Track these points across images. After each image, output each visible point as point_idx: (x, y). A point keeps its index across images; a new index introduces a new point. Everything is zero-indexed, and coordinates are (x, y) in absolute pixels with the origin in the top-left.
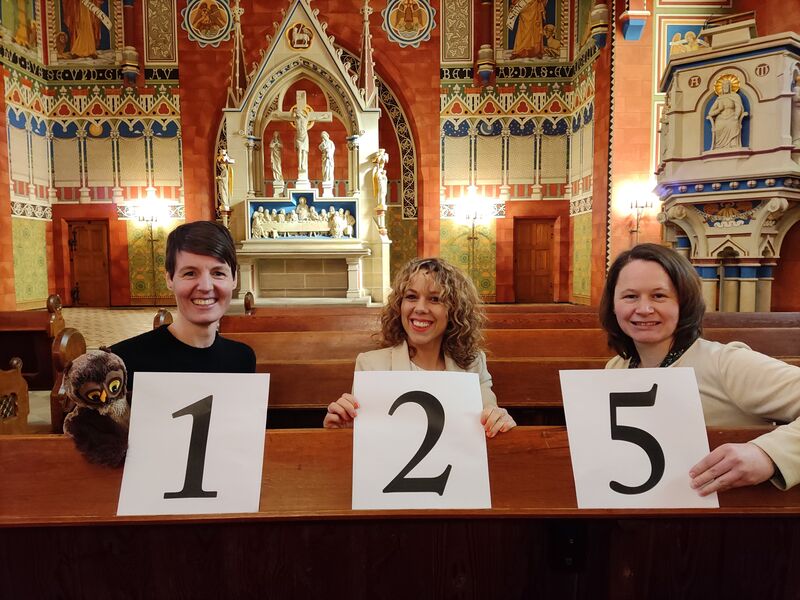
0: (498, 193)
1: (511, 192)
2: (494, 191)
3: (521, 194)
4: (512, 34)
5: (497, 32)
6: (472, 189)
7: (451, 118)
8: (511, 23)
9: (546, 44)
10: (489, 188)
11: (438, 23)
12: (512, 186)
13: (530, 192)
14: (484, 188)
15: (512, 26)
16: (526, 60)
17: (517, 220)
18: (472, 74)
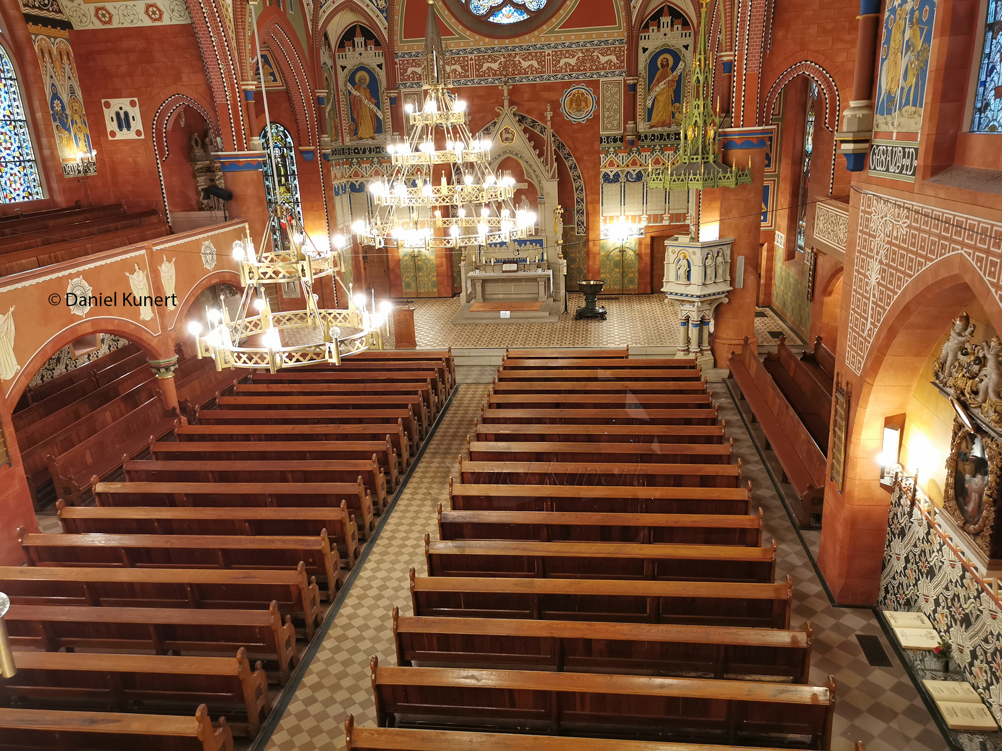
0: (640, 220)
1: (649, 219)
2: (637, 218)
3: (655, 221)
4: (650, 111)
5: (639, 110)
6: (623, 217)
7: (607, 170)
8: (649, 104)
9: (673, 117)
10: (634, 217)
11: (599, 106)
12: (650, 216)
13: (662, 219)
14: (630, 217)
15: (650, 106)
16: (660, 129)
17: (652, 238)
18: (621, 140)
